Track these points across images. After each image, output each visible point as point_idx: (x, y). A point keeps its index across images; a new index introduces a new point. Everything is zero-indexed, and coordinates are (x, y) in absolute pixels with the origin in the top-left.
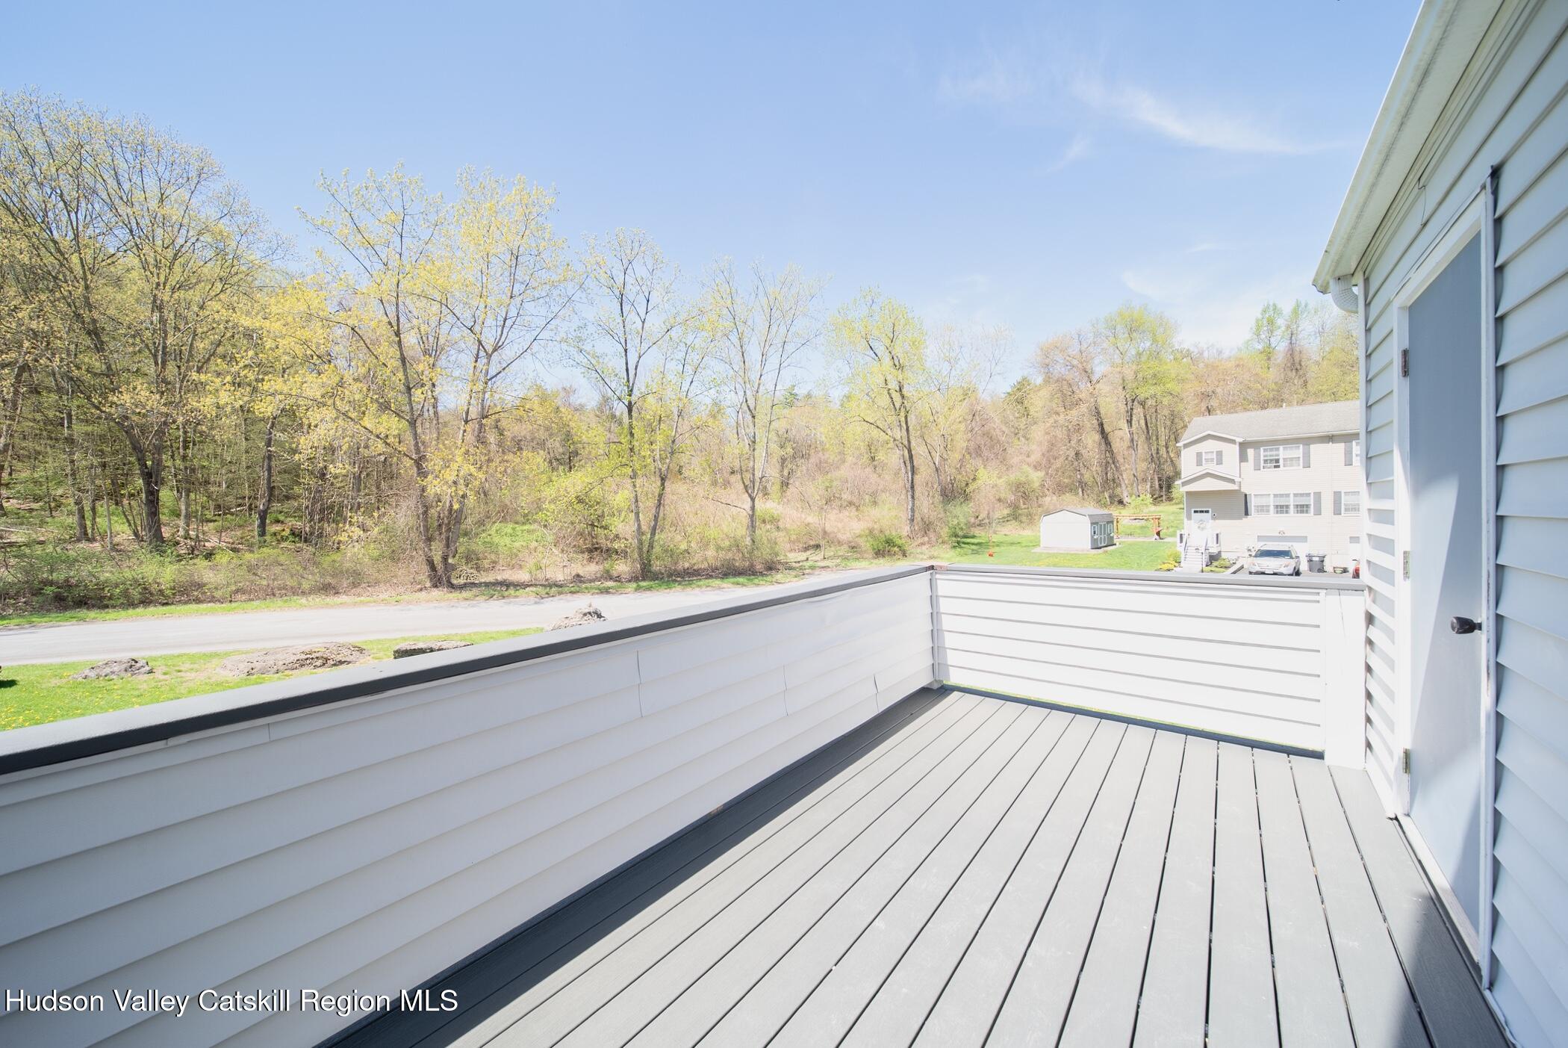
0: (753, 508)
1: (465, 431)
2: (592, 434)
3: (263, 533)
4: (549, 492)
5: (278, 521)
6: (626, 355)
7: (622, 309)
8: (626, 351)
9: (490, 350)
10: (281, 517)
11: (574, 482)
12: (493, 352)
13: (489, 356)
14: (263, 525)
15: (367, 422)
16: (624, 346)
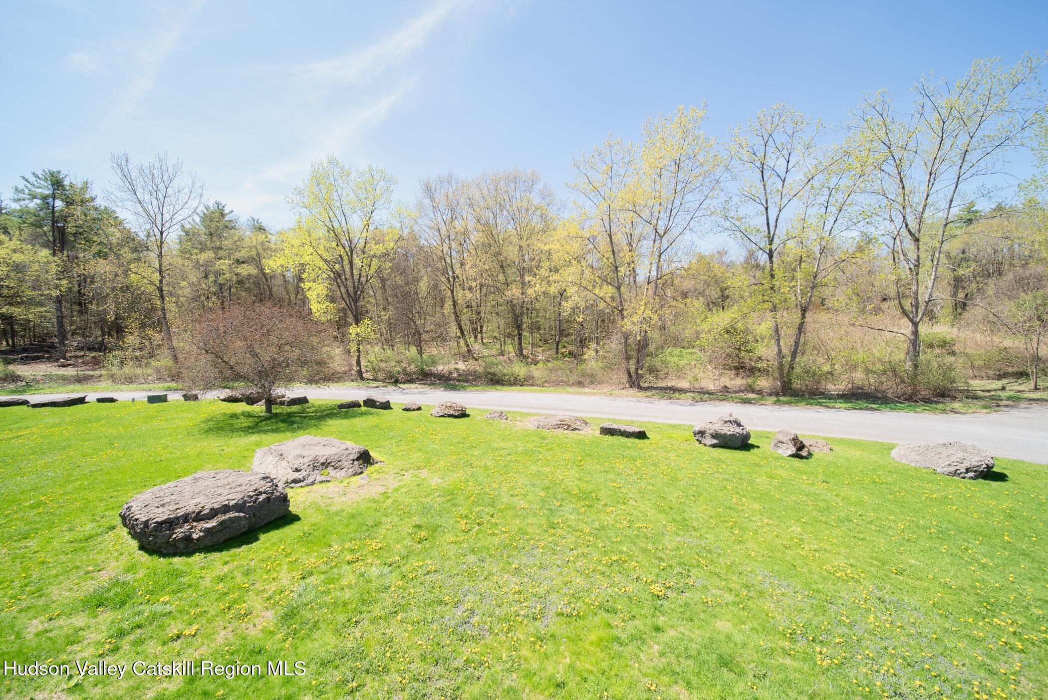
0: (916, 333)
1: (647, 289)
2: (739, 282)
3: (557, 353)
4: (705, 326)
5: (564, 347)
6: (767, 212)
7: (763, 176)
8: (767, 209)
9: (662, 233)
10: (566, 344)
11: (722, 318)
12: (664, 235)
13: (661, 237)
14: (557, 349)
15: (597, 291)
16: (765, 204)
